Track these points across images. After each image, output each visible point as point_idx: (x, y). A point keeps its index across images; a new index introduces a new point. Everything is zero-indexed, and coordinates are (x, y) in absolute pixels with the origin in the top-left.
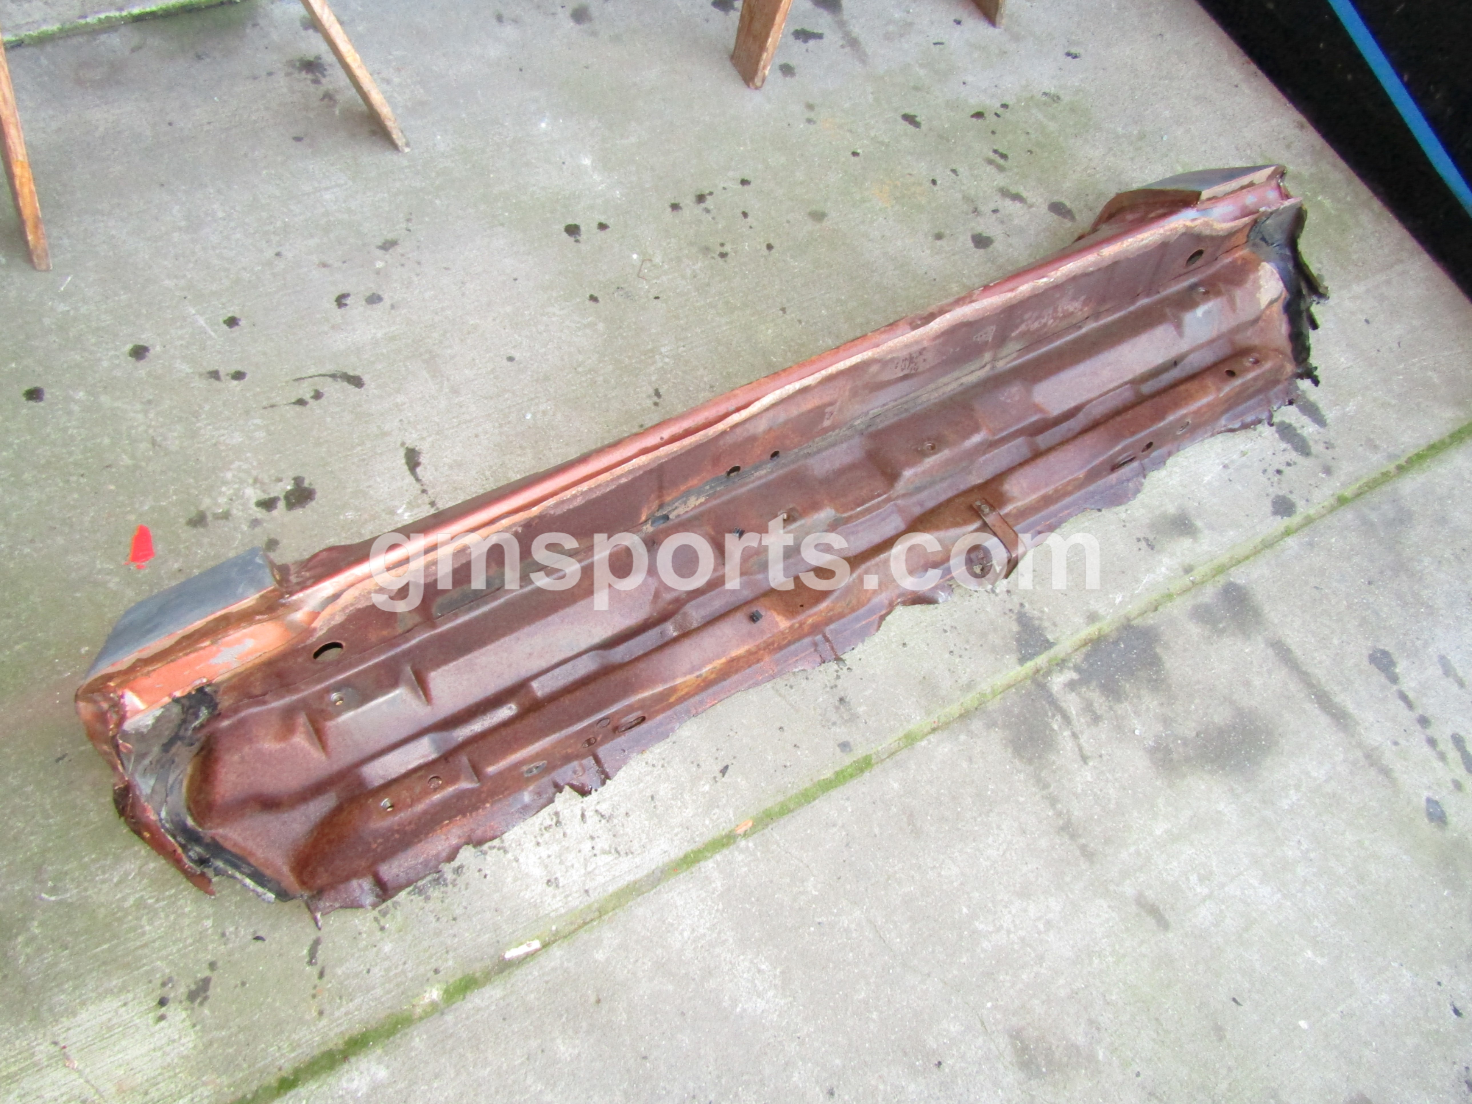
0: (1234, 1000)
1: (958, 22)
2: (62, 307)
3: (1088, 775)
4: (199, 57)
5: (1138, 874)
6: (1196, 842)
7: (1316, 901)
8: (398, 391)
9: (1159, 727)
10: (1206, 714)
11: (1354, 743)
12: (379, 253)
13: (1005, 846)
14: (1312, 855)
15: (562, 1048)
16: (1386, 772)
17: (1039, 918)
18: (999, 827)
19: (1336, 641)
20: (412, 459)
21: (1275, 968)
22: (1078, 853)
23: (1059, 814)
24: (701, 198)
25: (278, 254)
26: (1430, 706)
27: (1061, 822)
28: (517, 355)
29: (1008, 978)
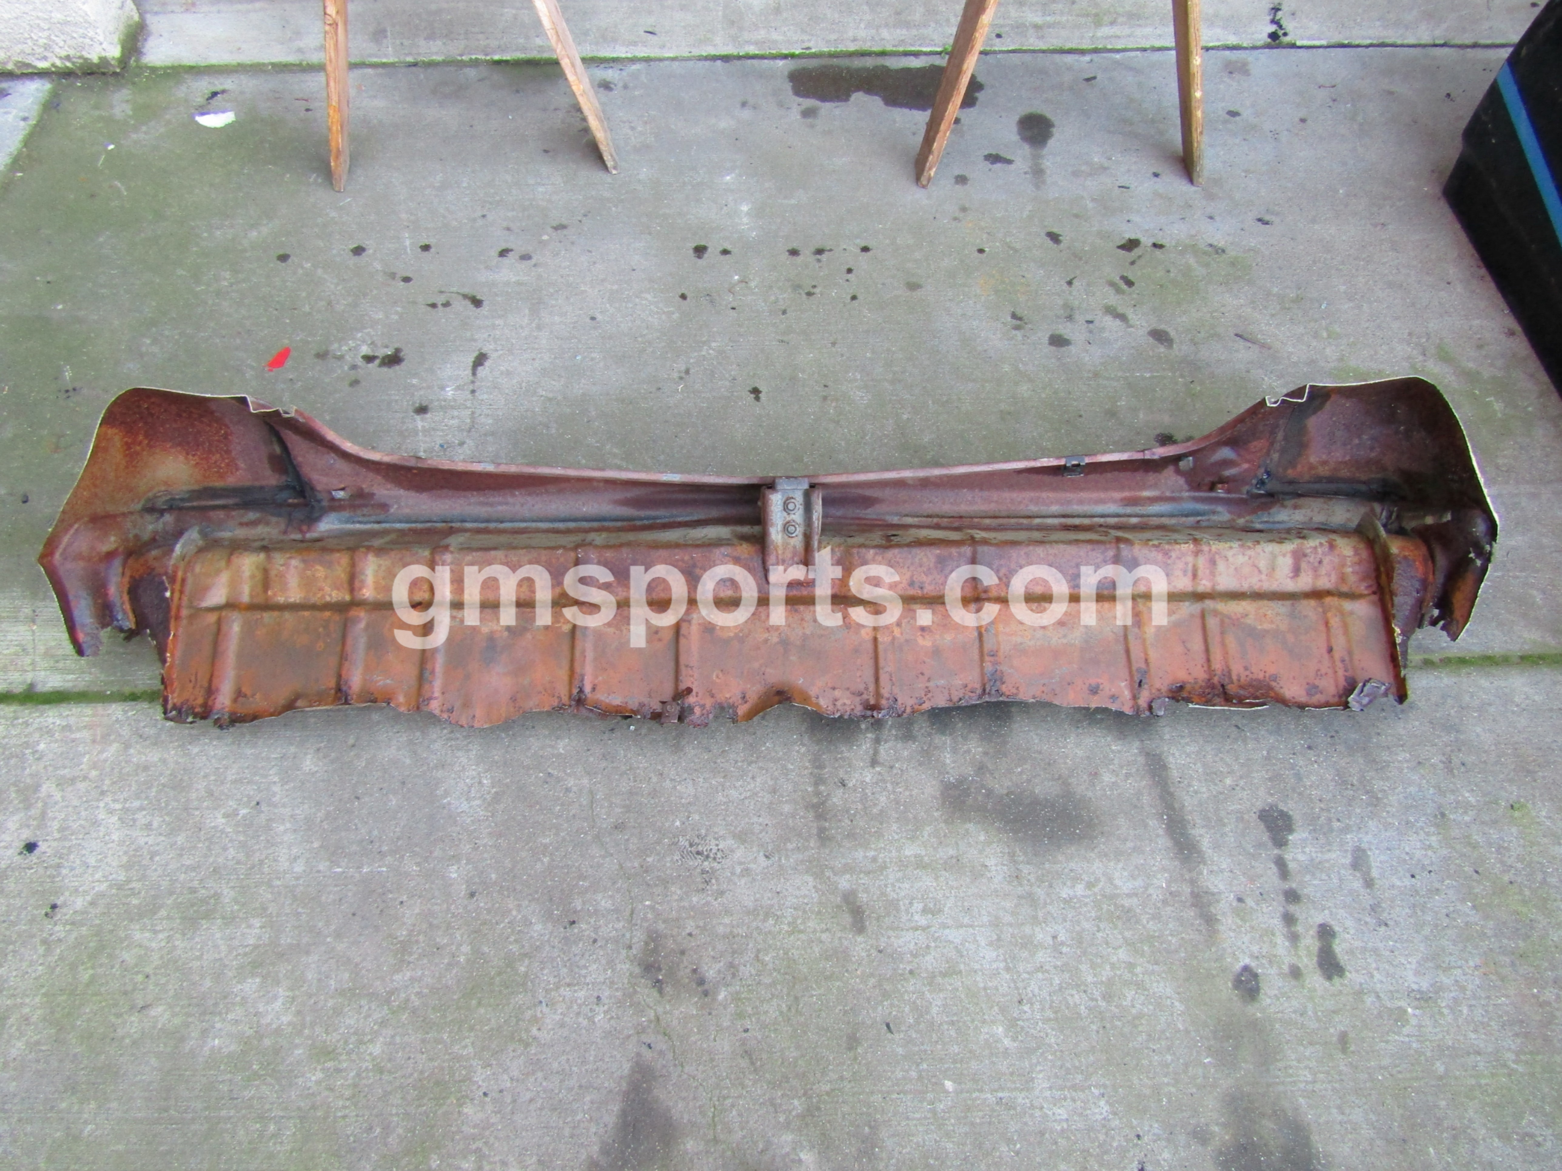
0: (888, 1026)
1: (1156, 175)
2: (333, 214)
3: (868, 777)
4: (517, 91)
5: (862, 876)
6: (942, 879)
7: (1040, 988)
8: (500, 317)
9: (970, 770)
10: (1029, 781)
11: (1187, 877)
12: (550, 230)
13: (748, 794)
14: (1065, 949)
15: (308, 763)
16: (1210, 920)
17: (741, 863)
18: (753, 778)
19: (1228, 781)
20: (480, 360)
21: (952, 1023)
22: (815, 831)
23: (818, 793)
24: (820, 252)
25: (484, 216)
26: (1311, 886)
27: (815, 801)
28: (599, 317)
29: (679, 892)
